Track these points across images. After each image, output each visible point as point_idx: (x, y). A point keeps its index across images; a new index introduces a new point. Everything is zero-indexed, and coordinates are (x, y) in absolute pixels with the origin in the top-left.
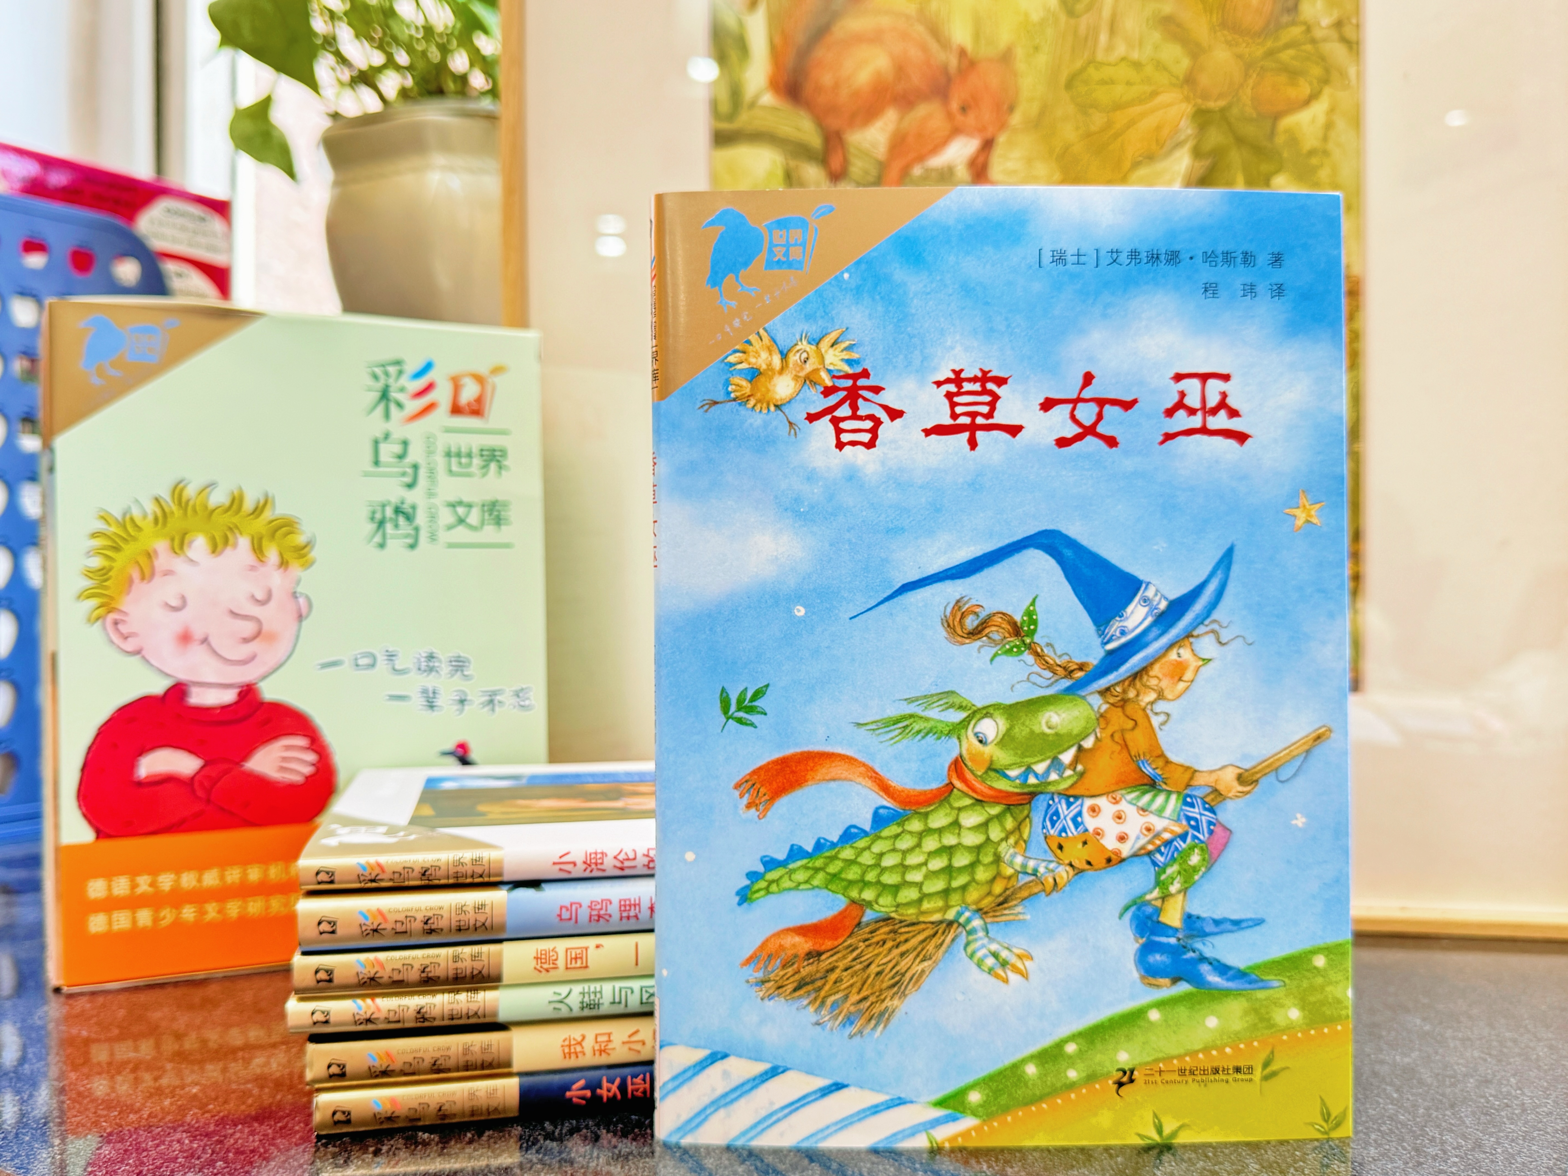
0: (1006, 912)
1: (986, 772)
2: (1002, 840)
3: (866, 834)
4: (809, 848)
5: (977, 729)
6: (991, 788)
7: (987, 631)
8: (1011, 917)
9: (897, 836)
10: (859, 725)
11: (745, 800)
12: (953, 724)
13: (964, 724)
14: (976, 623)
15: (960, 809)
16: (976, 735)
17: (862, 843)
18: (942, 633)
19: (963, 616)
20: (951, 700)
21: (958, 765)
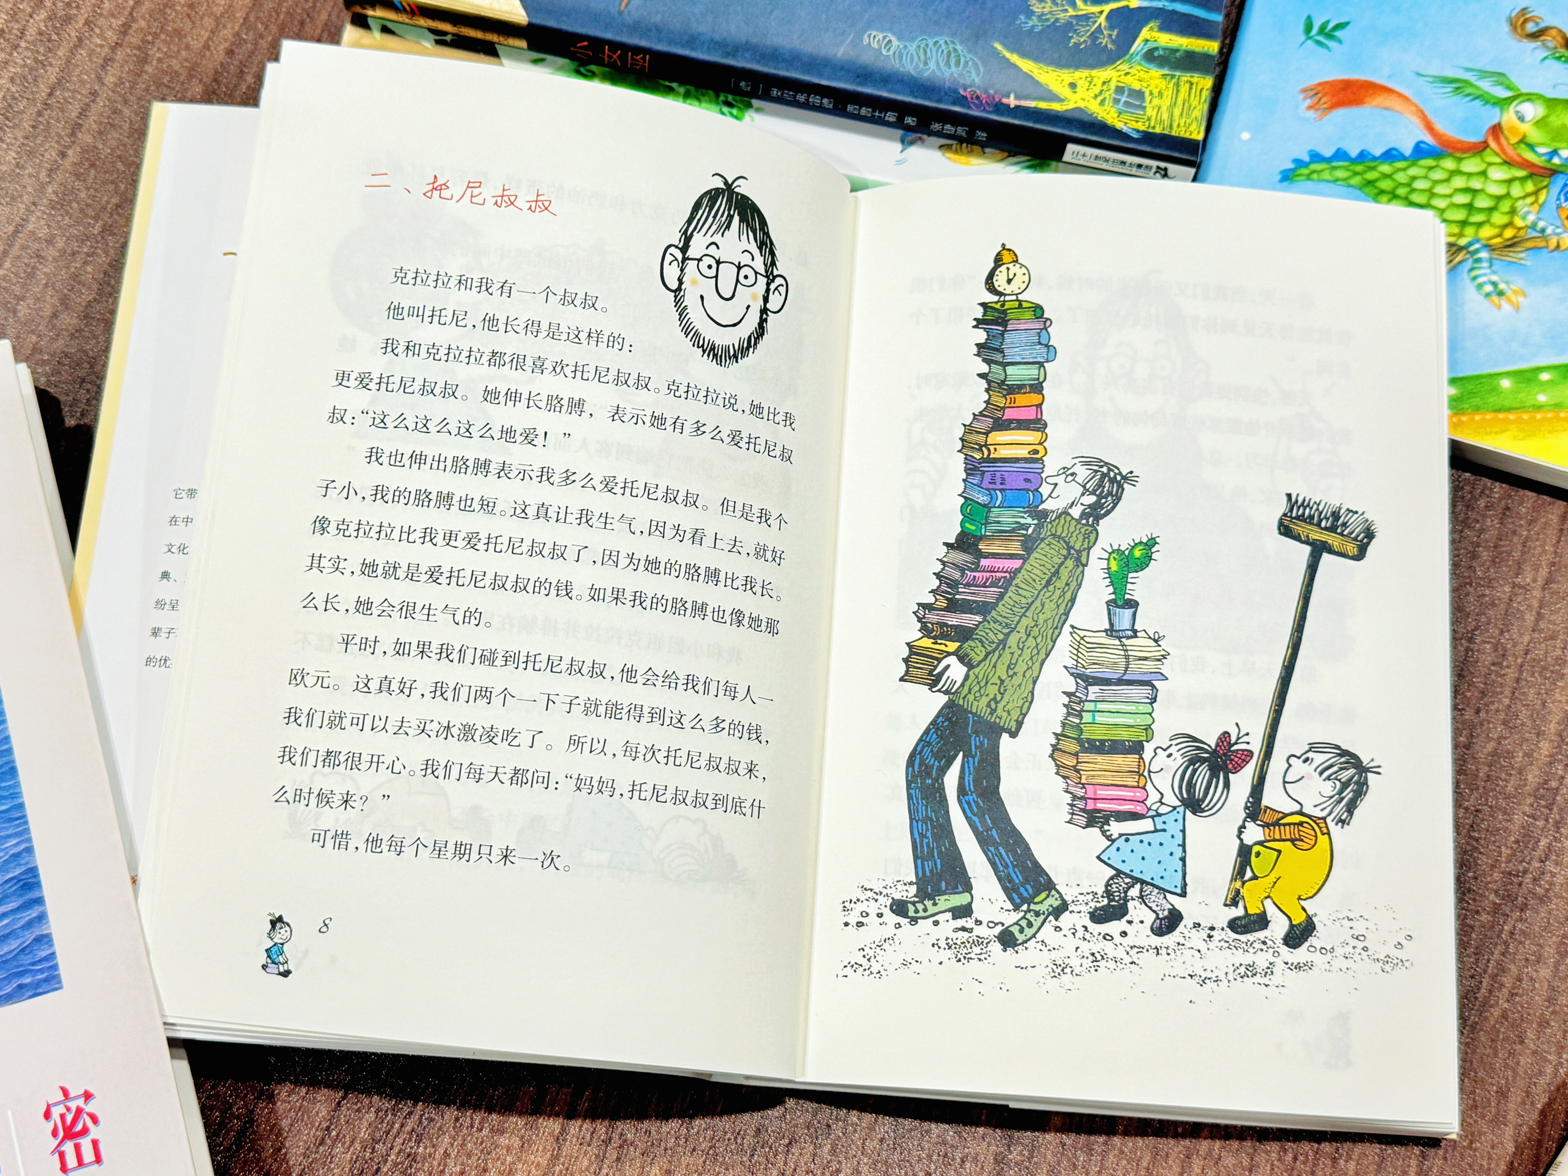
0: (1511, 254)
1: (1518, 143)
2: (1520, 198)
3: (1404, 158)
4: (1354, 154)
5: (1518, 109)
6: (1519, 156)
7: (1543, 38)
8: (1514, 260)
9: (1431, 168)
10: (1419, 74)
11: (1308, 102)
12: (1498, 98)
13: (1509, 100)
14: (1535, 29)
15: (1490, 164)
16: (1517, 112)
17: (1401, 164)
18: (1506, 28)
19: (1525, 21)
20: (1502, 79)
21: (1496, 130)
